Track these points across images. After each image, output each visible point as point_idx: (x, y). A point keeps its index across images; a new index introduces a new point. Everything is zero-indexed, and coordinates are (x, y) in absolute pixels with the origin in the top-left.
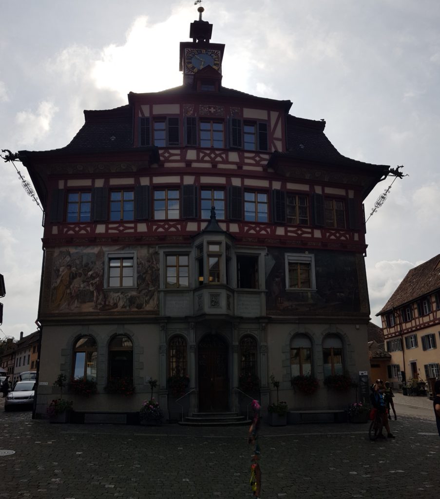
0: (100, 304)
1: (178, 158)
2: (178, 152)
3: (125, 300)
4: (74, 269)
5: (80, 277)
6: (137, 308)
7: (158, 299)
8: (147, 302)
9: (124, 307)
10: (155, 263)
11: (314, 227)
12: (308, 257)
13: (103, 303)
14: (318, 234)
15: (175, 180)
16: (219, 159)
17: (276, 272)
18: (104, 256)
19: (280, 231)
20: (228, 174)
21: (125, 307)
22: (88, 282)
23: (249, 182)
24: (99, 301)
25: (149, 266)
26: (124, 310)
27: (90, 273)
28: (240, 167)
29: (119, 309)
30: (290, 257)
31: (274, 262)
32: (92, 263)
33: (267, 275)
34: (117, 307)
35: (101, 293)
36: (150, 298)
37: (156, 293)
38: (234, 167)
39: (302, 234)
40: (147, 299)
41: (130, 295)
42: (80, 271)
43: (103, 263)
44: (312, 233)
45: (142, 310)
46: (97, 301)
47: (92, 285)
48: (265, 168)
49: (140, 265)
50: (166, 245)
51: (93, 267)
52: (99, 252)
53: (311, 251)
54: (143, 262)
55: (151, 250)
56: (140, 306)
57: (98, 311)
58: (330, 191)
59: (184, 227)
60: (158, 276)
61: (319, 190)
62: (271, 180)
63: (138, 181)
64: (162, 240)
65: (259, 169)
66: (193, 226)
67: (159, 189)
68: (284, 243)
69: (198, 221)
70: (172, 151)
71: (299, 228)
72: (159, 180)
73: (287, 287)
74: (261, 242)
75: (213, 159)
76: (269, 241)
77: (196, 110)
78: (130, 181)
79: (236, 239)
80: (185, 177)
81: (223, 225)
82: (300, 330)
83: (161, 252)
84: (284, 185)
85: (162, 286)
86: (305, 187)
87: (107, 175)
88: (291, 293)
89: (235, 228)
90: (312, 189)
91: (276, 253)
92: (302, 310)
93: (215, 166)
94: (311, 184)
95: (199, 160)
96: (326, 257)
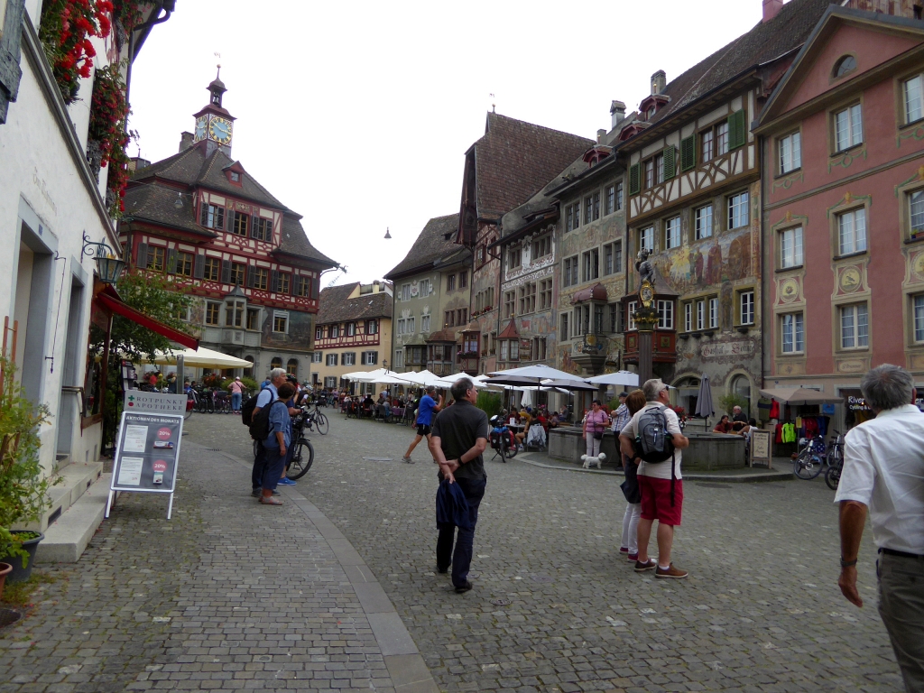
1: (220, 239)
2: (221, 234)
7: (202, 330)
8: (195, 332)
10: (201, 307)
11: (291, 296)
12: (285, 314)
14: (293, 300)
15: (218, 254)
16: (244, 244)
17: (268, 321)
19: (273, 297)
20: (249, 257)
23: (260, 263)
25: (198, 309)
28: (255, 252)
30: (277, 313)
31: (267, 315)
33: (263, 323)
36: (198, 329)
37: (200, 326)
38: (252, 251)
39: (284, 299)
44: (290, 299)
48: (269, 254)
49: (193, 308)
50: (209, 297)
53: (288, 310)
55: (200, 299)
58: (303, 272)
59: (221, 288)
60: (203, 316)
61: (297, 272)
62: (271, 262)
63: (197, 250)
64: (208, 294)
65: (265, 254)
66: (225, 288)
67: (209, 258)
68: (274, 304)
69: (229, 285)
70: (219, 233)
71: (284, 295)
72: (210, 253)
73: (273, 331)
74: (262, 302)
75: (241, 244)
76: (267, 302)
77: (234, 205)
78: (192, 249)
79: (249, 300)
80: (225, 254)
81: (243, 290)
82: (277, 355)
83: (206, 301)
84: (278, 267)
85: (205, 323)
86: (289, 269)
87: (178, 241)
88: (275, 334)
89: (249, 292)
90: (293, 270)
91: (269, 309)
92: (280, 344)
93: (241, 249)
94: (293, 267)
95: (233, 244)
96: (296, 315)
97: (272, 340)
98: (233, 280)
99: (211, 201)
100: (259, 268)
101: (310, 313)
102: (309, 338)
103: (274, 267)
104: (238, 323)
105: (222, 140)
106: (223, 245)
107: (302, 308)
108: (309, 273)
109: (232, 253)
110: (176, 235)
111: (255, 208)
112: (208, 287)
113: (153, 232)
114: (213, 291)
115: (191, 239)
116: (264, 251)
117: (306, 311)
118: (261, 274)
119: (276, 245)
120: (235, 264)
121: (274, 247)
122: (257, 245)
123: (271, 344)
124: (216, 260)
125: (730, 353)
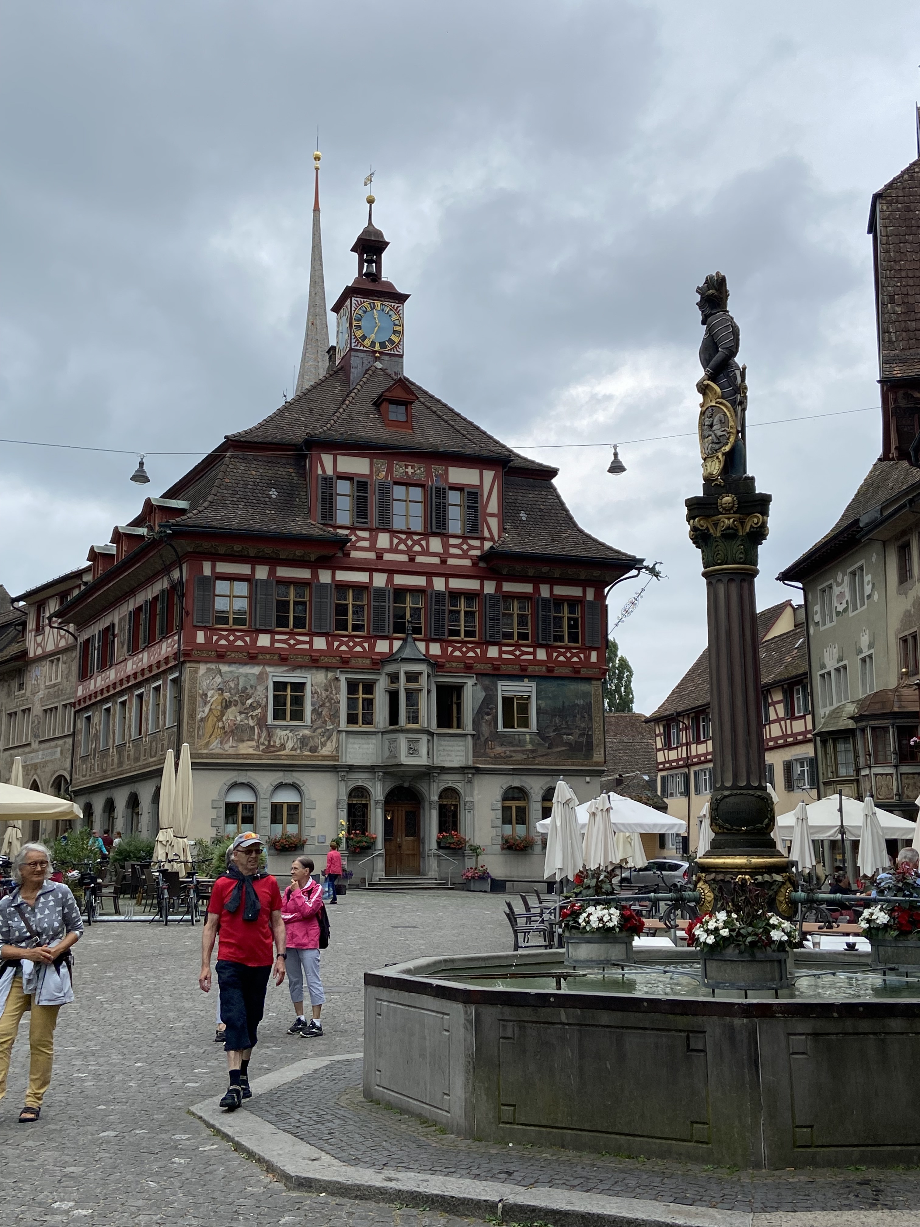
0: (263, 744)
1: (366, 544)
2: (366, 534)
3: (295, 740)
4: (227, 695)
5: (235, 706)
6: (310, 751)
7: (338, 740)
8: (323, 745)
9: (293, 749)
10: (334, 692)
11: (537, 645)
12: (525, 688)
13: (266, 743)
14: (541, 654)
15: (361, 577)
16: (417, 548)
17: (486, 708)
18: (267, 679)
20: (429, 572)
21: (296, 750)
22: (247, 713)
23: (456, 584)
24: (262, 740)
25: (327, 697)
26: (294, 753)
27: (249, 702)
28: (444, 562)
29: (287, 752)
30: (504, 688)
31: (484, 694)
32: (251, 687)
33: (475, 712)
34: (284, 749)
35: (264, 729)
36: (328, 739)
37: (335, 733)
38: (436, 560)
39: (520, 655)
40: (323, 740)
41: (301, 735)
42: (235, 698)
43: (267, 688)
44: (534, 654)
45: (316, 754)
46: (258, 740)
47: (252, 719)
48: (475, 560)
49: (316, 695)
50: (349, 670)
51: (253, 694)
52: (261, 673)
53: (531, 677)
54: (319, 690)
55: (330, 675)
56: (313, 750)
57: (260, 753)
58: (559, 590)
59: (372, 647)
60: (337, 711)
61: (545, 591)
62: (482, 579)
63: (315, 575)
64: (344, 663)
65: (468, 562)
66: (382, 646)
67: (342, 587)
68: (496, 668)
69: (391, 639)
70: (360, 533)
71: (517, 646)
72: (343, 576)
73: (500, 728)
74: (468, 668)
75: (410, 548)
76: (478, 667)
77: (390, 470)
78: (305, 574)
79: (436, 665)
80: (375, 575)
81: (421, 646)
82: (516, 782)
83: (343, 678)
84: (499, 587)
85: (343, 725)
86: (527, 588)
87: (273, 562)
88: (505, 735)
89: (435, 649)
90: (537, 590)
91: (487, 681)
92: (520, 757)
93: (412, 560)
94: (536, 581)
95: (393, 550)
96: (551, 687)
97: (499, 750)
98: (399, 627)
99: (339, 469)
100: (455, 595)
101: (588, 679)
102: (590, 737)
103: (490, 588)
104: (414, 718)
105: (383, 345)
106: (372, 555)
107: (566, 671)
108: (575, 592)
109: (391, 571)
110: (268, 550)
111: (437, 469)
112: (344, 648)
113: (222, 550)
114: (358, 655)
115: (299, 552)
116: (464, 556)
117: (577, 676)
118: (462, 606)
119: (492, 539)
120: (400, 593)
121: (488, 545)
122: (446, 546)
123: (497, 759)
124: (360, 589)
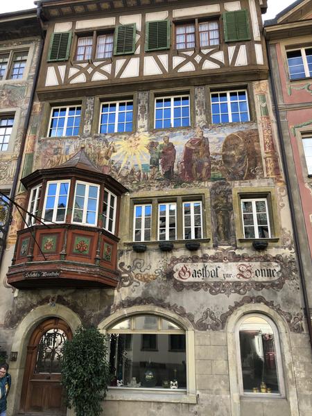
125: (234, 278)
